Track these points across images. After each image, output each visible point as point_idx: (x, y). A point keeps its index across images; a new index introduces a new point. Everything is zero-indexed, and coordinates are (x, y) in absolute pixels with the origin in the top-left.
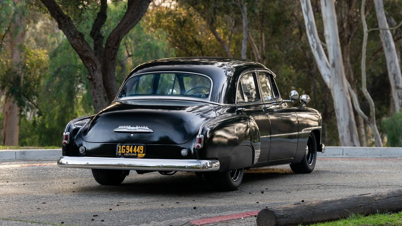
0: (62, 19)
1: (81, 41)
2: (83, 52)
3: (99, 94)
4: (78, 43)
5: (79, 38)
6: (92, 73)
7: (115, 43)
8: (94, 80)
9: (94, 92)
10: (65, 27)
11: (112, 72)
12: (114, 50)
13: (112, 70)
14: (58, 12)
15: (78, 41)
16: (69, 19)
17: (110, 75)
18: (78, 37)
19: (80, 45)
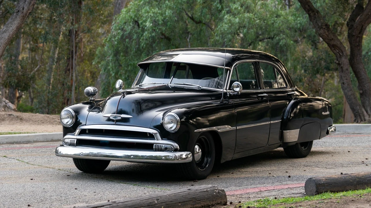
0: (312, 12)
1: (326, 31)
2: (329, 41)
3: (346, 76)
4: (324, 33)
5: (324, 29)
6: (339, 58)
7: (359, 32)
8: (341, 65)
9: (342, 75)
10: (314, 19)
11: (358, 57)
12: (359, 38)
13: (358, 55)
14: (309, 6)
15: (324, 31)
16: (318, 12)
17: (357, 60)
18: (324, 27)
19: (326, 34)
